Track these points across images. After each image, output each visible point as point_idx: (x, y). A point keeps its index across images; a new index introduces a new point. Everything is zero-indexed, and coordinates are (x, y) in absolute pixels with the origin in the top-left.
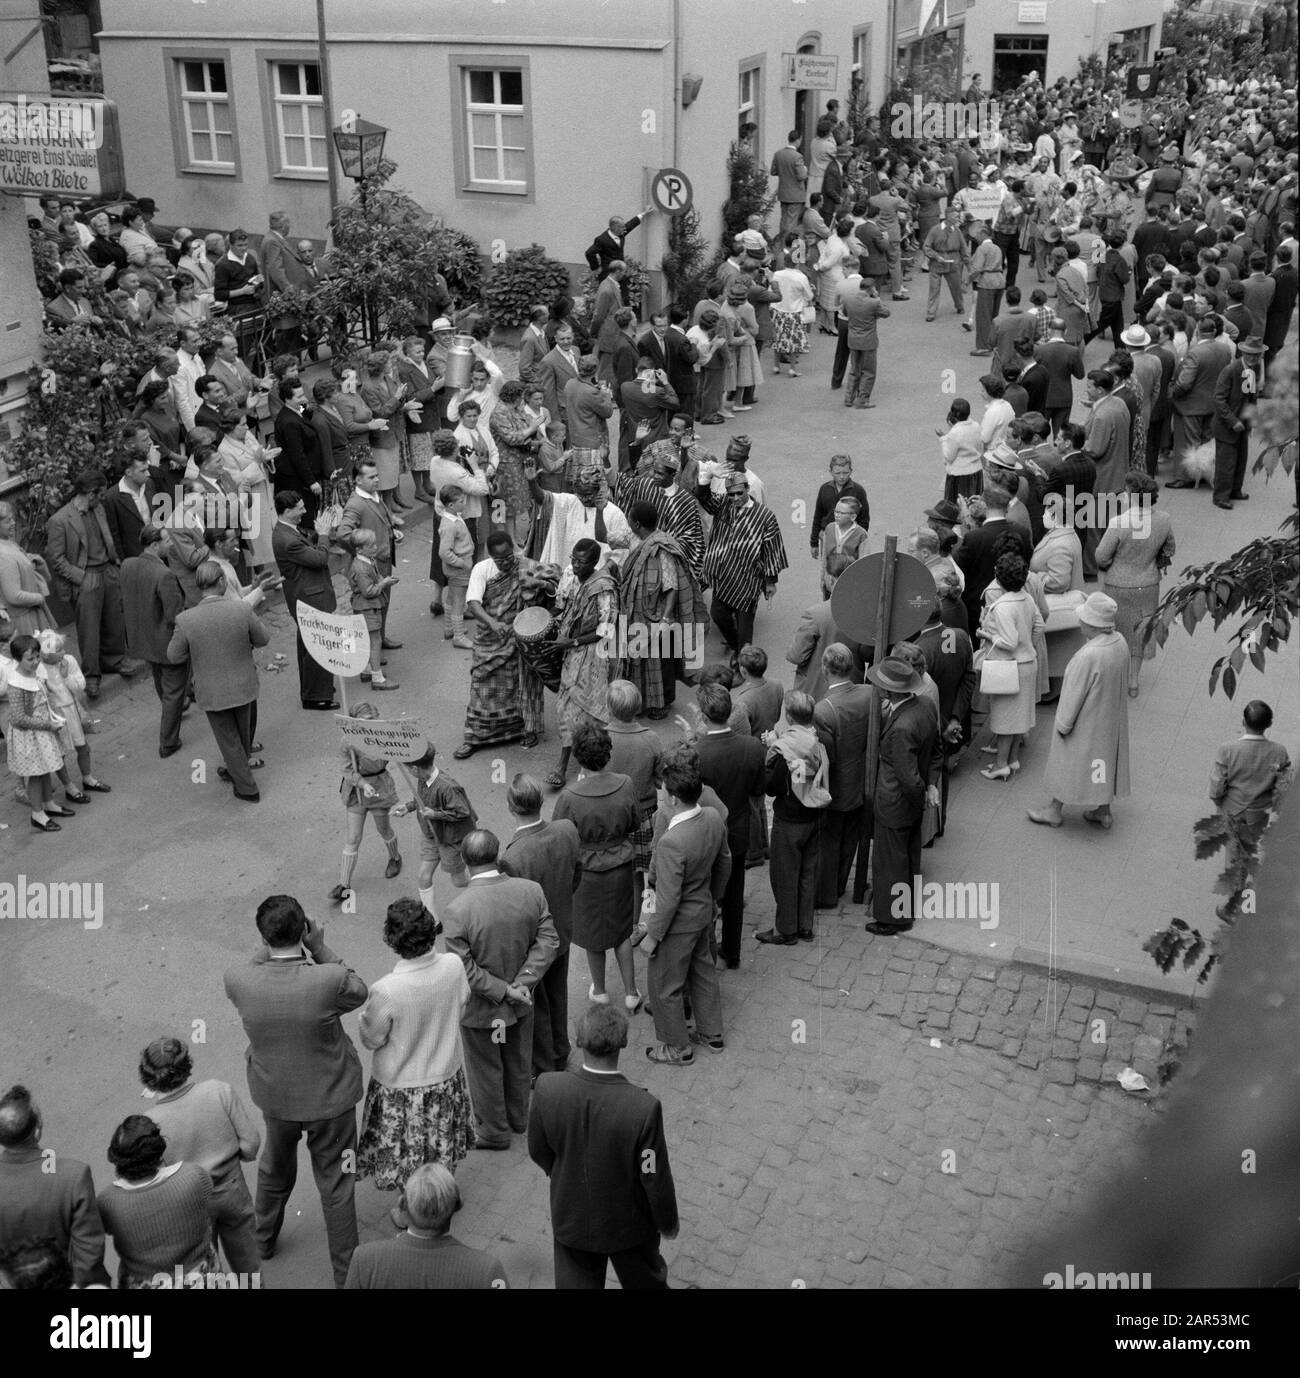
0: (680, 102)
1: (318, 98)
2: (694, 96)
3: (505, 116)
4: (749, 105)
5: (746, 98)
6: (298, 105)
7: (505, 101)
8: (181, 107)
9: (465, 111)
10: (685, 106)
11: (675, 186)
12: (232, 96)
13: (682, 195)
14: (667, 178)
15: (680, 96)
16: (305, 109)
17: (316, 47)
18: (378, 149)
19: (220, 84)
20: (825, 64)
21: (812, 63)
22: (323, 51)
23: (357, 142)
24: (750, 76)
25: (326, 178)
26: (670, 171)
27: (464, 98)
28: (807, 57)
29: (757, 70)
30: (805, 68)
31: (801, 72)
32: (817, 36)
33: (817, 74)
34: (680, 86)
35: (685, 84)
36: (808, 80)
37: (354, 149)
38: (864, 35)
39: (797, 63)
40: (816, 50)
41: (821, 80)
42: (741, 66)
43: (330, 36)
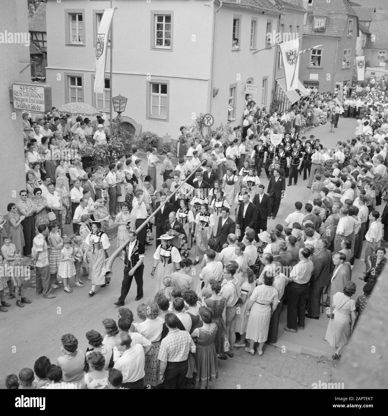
0: (212, 95)
1: (109, 89)
2: (216, 94)
3: (161, 97)
4: (232, 97)
5: (231, 96)
7: (162, 92)
8: (68, 90)
9: (150, 95)
10: (214, 96)
11: (209, 119)
12: (83, 87)
13: (211, 121)
14: (207, 116)
15: (212, 93)
17: (109, 75)
18: (125, 104)
19: (80, 83)
20: (254, 87)
21: (251, 86)
22: (111, 75)
23: (119, 101)
24: (233, 89)
25: (109, 112)
26: (208, 114)
27: (150, 91)
28: (249, 85)
29: (235, 88)
30: (249, 88)
31: (247, 89)
32: (252, 79)
33: (252, 89)
34: (212, 91)
35: (214, 90)
36: (249, 91)
37: (118, 103)
38: (266, 79)
39: (246, 86)
40: (252, 82)
41: (253, 91)
42: (230, 86)
43: (113, 72)
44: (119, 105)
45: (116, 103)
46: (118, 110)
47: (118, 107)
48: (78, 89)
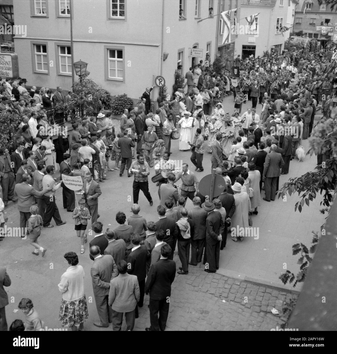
1: (70, 55)
2: (166, 58)
3: (118, 61)
4: (180, 61)
5: (179, 59)
6: (65, 57)
7: (118, 57)
8: (34, 56)
9: (108, 60)
10: (164, 60)
11: (161, 80)
12: (48, 54)
13: (163, 83)
14: (159, 78)
15: (163, 57)
16: (67, 58)
17: (70, 43)
18: (85, 68)
19: (45, 51)
20: (200, 51)
21: (196, 51)
22: (72, 43)
23: (80, 66)
24: (180, 53)
25: (71, 75)
26: (160, 77)
27: (108, 56)
28: (195, 49)
29: (182, 52)
30: (194, 52)
31: (193, 53)
32: (198, 44)
33: (198, 53)
34: (163, 55)
35: (164, 55)
36: (195, 55)
37: (79, 68)
38: (209, 44)
39: (193, 51)
40: (197, 47)
41: (199, 55)
42: (178, 51)
43: (74, 40)
44: (80, 69)
45: (77, 67)
46: (79, 73)
47: (79, 71)
48: (44, 56)
